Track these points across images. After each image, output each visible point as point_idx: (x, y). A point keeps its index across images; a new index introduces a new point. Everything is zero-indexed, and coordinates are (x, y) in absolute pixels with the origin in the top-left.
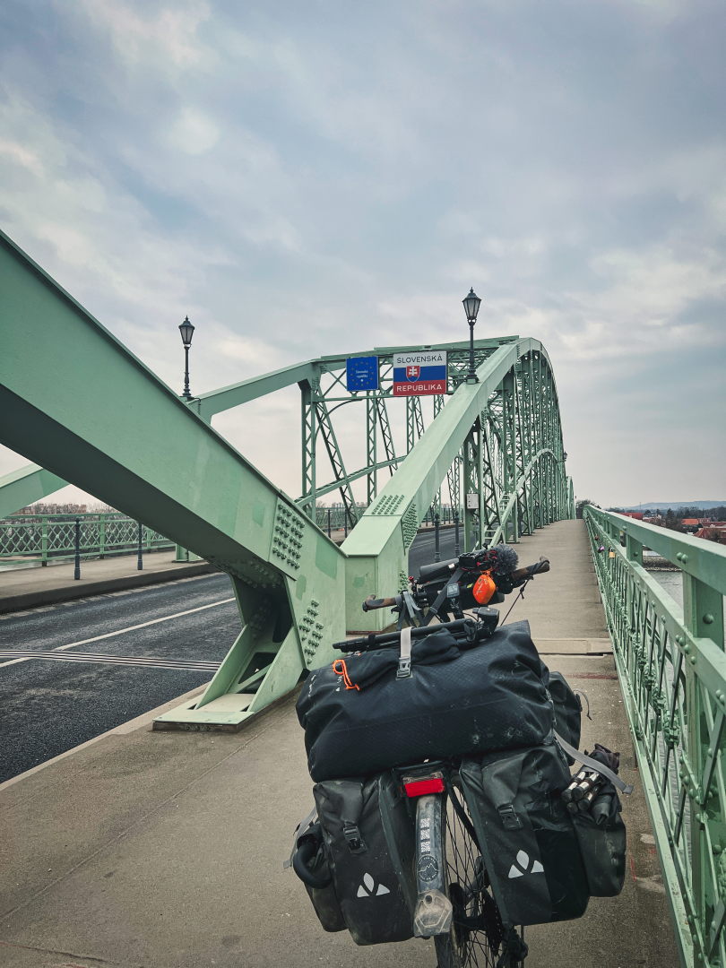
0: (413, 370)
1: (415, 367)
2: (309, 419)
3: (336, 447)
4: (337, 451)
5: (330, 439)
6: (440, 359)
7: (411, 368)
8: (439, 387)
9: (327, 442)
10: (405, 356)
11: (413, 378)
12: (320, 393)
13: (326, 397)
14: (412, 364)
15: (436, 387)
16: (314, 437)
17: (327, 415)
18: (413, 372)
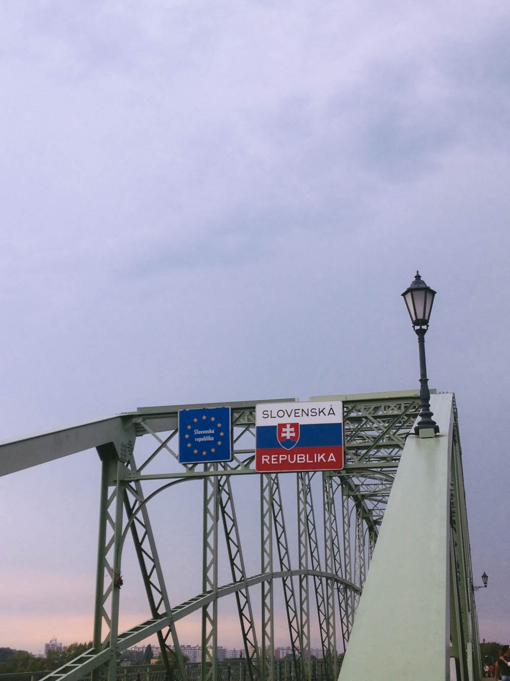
0: (288, 429)
1: (292, 425)
2: (112, 510)
3: (155, 559)
4: (157, 565)
5: (146, 546)
6: (332, 412)
7: (284, 426)
8: (332, 458)
9: (140, 551)
10: (274, 408)
11: (288, 443)
12: (134, 466)
13: (143, 473)
14: (285, 420)
15: (326, 457)
16: (119, 541)
17: (143, 503)
18: (288, 433)
